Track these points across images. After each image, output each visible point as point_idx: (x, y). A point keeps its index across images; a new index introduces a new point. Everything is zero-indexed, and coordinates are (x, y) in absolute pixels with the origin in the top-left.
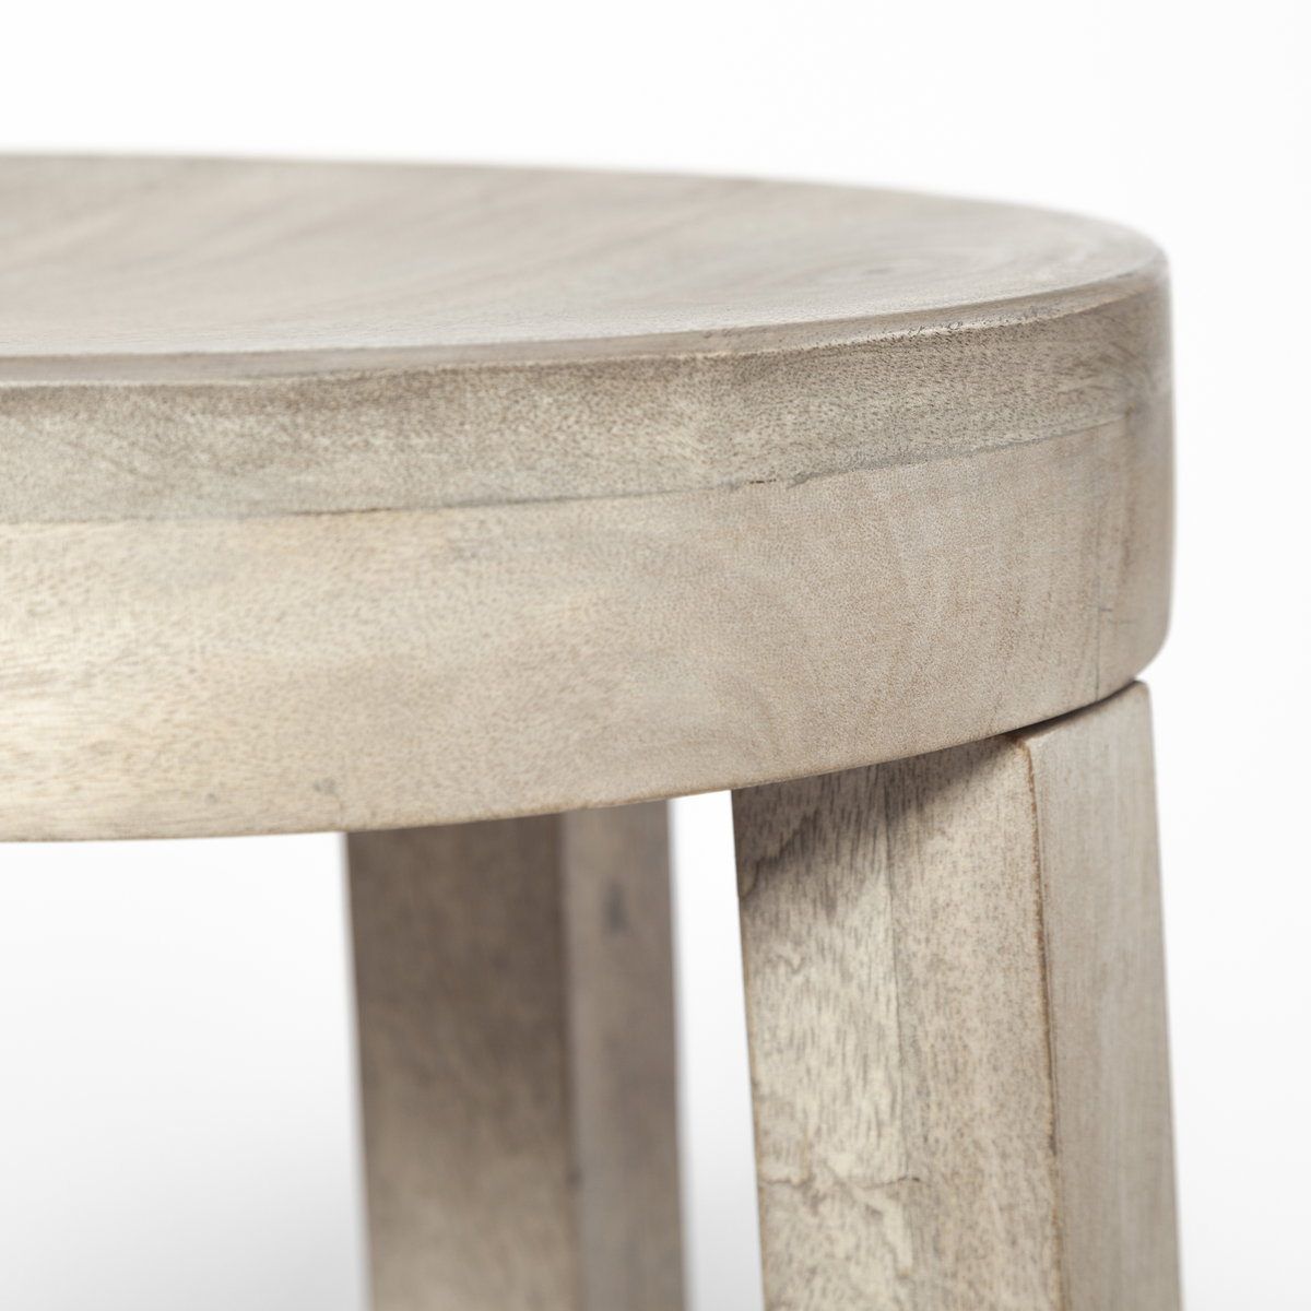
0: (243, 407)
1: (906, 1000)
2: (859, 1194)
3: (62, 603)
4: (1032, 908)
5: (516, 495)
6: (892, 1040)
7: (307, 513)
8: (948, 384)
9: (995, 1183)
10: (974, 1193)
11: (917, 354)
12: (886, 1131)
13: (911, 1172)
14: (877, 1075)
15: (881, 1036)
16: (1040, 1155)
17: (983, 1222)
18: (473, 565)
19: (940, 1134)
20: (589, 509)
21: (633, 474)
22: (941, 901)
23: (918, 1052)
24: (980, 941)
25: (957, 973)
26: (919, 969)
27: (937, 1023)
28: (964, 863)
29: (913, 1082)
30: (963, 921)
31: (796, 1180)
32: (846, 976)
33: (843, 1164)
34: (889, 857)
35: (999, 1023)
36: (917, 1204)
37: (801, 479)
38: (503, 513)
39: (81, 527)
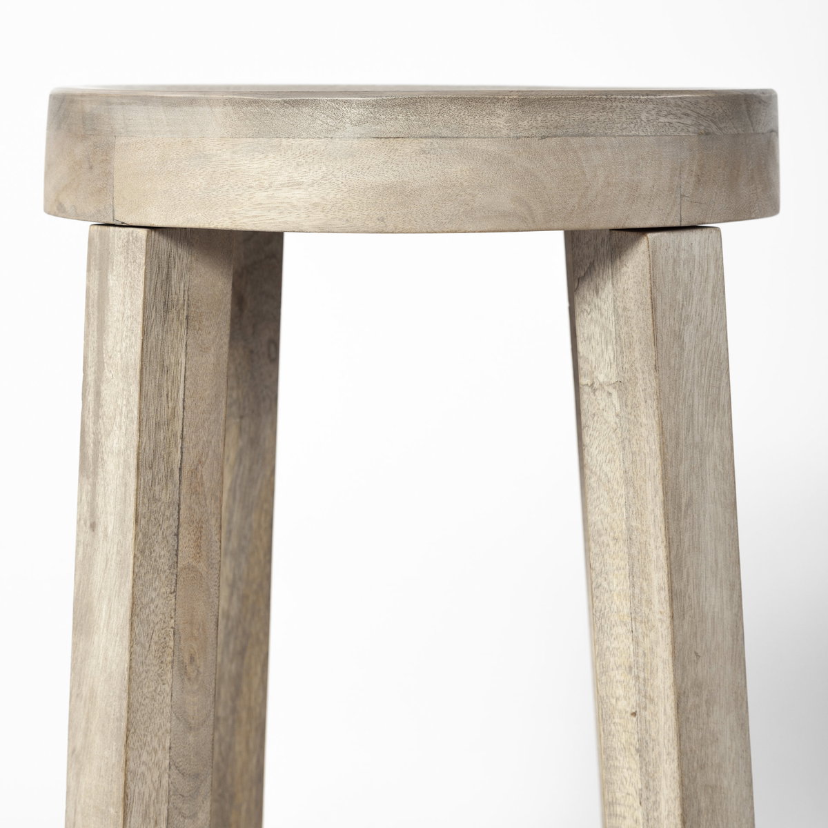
0: (360, 106)
1: (617, 322)
2: (606, 387)
3: (306, 162)
4: (649, 289)
5: (443, 135)
6: (614, 335)
7: (378, 138)
8: (605, 113)
9: (641, 382)
10: (636, 385)
11: (592, 103)
12: (613, 366)
13: (619, 380)
14: (610, 347)
15: (611, 334)
16: (652, 371)
17: (638, 396)
18: (429, 156)
19: (627, 366)
20: (467, 141)
21: (482, 131)
22: (625, 289)
23: (620, 339)
24: (636, 301)
25: (630, 312)
26: (620, 311)
27: (625, 329)
28: (631, 275)
29: (619, 349)
30: (631, 294)
31: (589, 384)
32: (602, 315)
33: (602, 378)
34: (612, 275)
35: (641, 328)
36: (621, 390)
37: (543, 138)
38: (439, 140)
39: (312, 140)
